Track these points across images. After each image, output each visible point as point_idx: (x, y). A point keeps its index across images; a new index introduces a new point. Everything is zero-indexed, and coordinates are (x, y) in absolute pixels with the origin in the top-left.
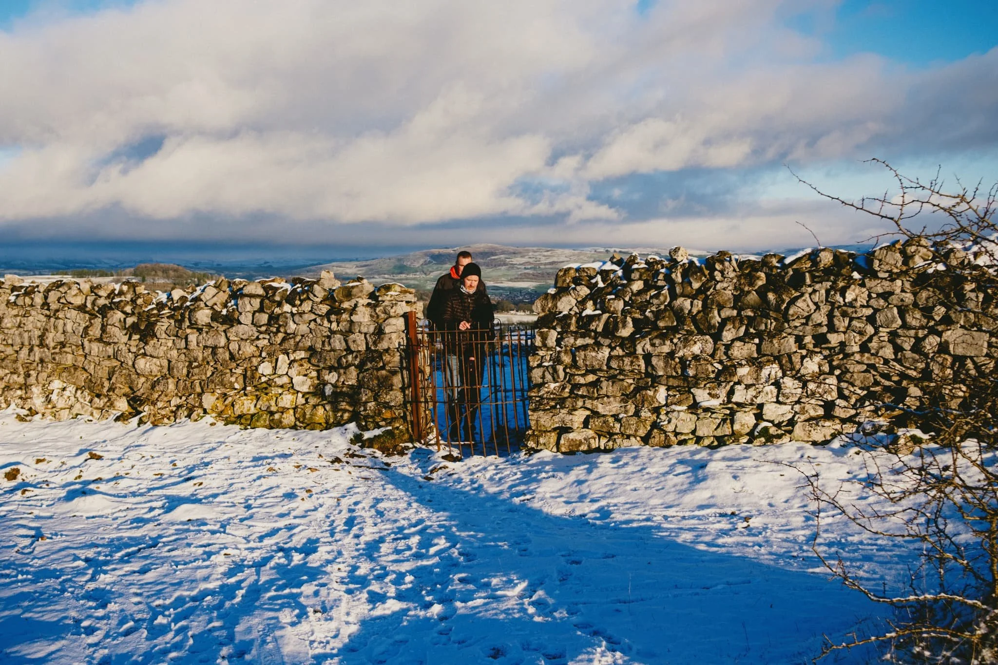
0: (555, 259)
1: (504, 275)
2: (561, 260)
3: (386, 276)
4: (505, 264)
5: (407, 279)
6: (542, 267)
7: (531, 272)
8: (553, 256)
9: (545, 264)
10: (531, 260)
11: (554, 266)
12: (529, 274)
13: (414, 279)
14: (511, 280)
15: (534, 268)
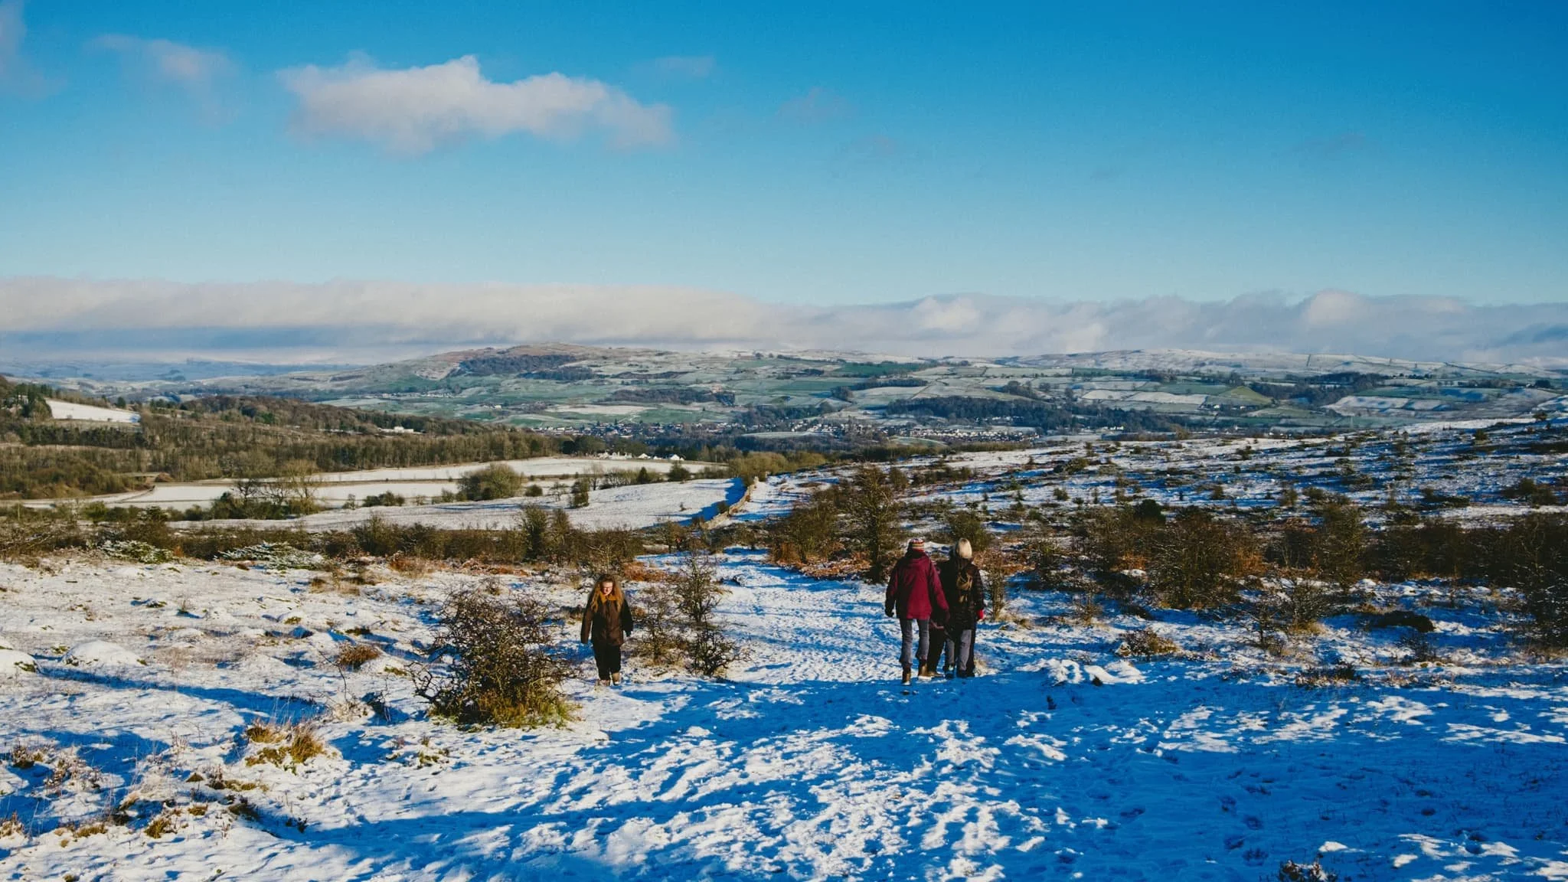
0: (673, 368)
1: (587, 395)
2: (682, 369)
3: (385, 395)
4: (589, 376)
5: (420, 401)
6: (652, 381)
7: (632, 388)
8: (669, 363)
9: (657, 376)
10: (632, 370)
11: (670, 380)
12: (629, 392)
13: (434, 400)
14: (599, 403)
15: (639, 383)
